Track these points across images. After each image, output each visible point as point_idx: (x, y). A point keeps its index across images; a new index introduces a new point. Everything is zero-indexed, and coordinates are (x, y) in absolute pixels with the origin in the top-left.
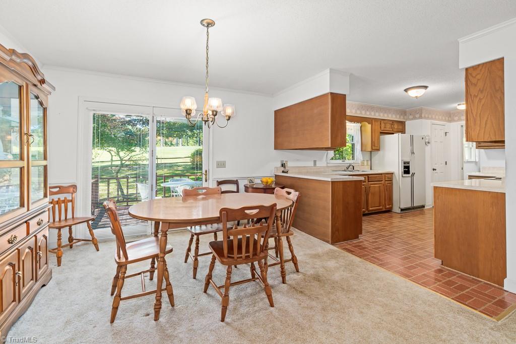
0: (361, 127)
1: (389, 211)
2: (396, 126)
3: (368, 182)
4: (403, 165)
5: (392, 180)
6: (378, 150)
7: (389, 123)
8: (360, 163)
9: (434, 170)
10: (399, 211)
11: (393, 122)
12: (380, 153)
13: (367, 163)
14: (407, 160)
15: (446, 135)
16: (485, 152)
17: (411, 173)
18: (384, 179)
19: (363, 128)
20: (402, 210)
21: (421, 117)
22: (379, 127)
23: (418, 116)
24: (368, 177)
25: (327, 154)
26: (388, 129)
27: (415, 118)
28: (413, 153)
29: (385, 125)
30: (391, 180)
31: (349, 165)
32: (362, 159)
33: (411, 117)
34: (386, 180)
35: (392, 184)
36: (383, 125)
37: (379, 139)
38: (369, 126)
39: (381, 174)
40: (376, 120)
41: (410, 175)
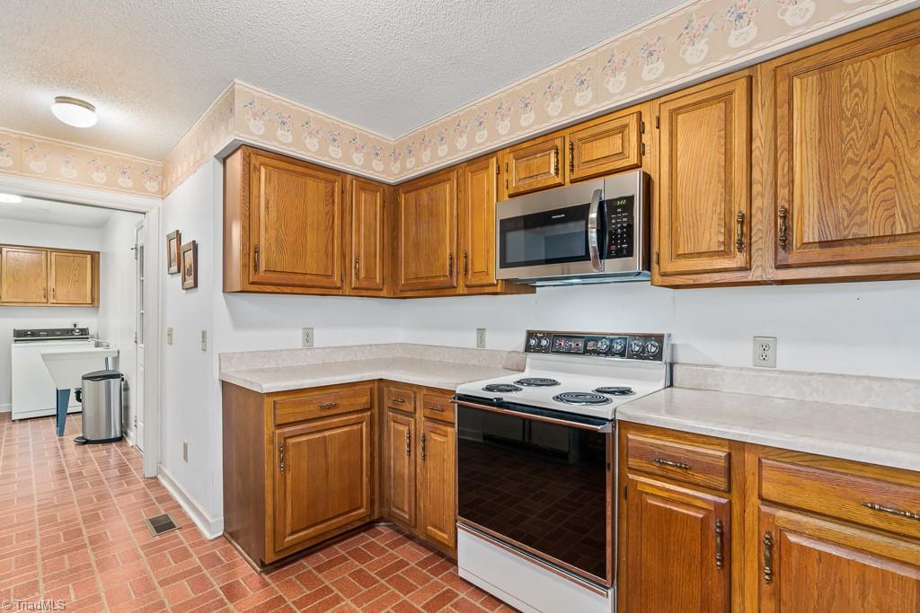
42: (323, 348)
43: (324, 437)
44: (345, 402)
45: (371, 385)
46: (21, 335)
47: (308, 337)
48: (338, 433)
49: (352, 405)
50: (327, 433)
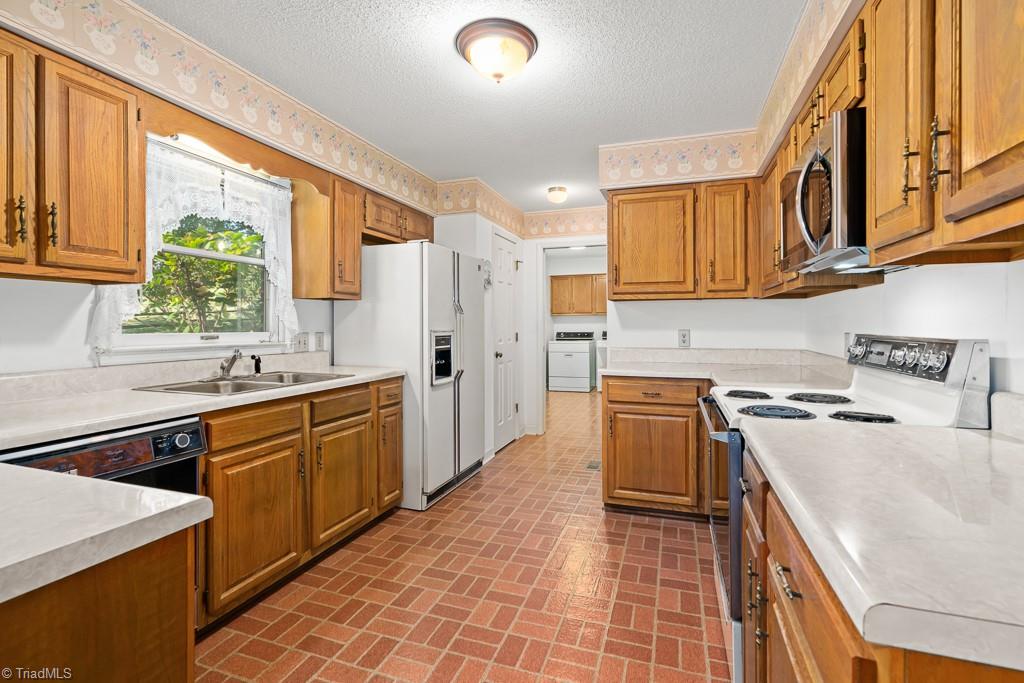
0: (293, 204)
1: (391, 511)
2: (410, 225)
3: (313, 425)
4: (434, 348)
5: (399, 403)
6: (356, 296)
7: (392, 211)
8: (288, 342)
9: (497, 355)
10: (420, 503)
11: (403, 207)
12: (363, 305)
13: (320, 343)
14: (443, 329)
15: (517, 268)
16: (617, 309)
17: (454, 373)
18: (374, 402)
19: (301, 211)
20: (430, 498)
21: (472, 209)
22: (358, 212)
23: (465, 203)
24: (312, 404)
25: (97, 300)
26: (387, 228)
27: (457, 210)
28: (459, 309)
29: (379, 214)
30: (396, 402)
31: (230, 354)
32: (296, 327)
33: (449, 205)
34: (382, 404)
35: (400, 415)
36: (371, 210)
37: (358, 257)
38: (324, 202)
39: (366, 385)
40: (348, 183)
41: (451, 379)
42: (699, 349)
43: (648, 420)
44: (669, 394)
45: (700, 384)
46: (560, 337)
47: (685, 338)
48: (662, 421)
49: (676, 398)
50: (651, 418)
